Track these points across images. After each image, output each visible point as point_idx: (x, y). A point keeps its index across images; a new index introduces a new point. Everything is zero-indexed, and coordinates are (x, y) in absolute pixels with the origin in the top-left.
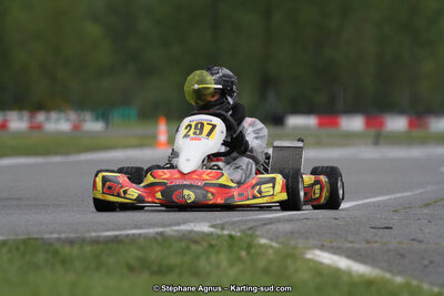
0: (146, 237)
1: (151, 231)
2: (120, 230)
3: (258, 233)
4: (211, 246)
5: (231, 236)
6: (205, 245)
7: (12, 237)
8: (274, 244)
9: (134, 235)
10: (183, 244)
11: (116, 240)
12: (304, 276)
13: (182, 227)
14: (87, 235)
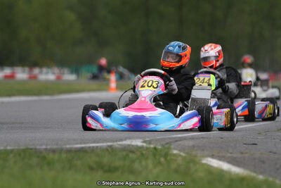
0: (102, 149)
1: (104, 144)
2: (85, 143)
3: (172, 146)
4: (142, 154)
5: (155, 148)
6: (138, 154)
7: (16, 148)
8: (182, 154)
9: (93, 147)
10: (124, 153)
11: (82, 150)
12: (201, 174)
13: (124, 143)
14: (64, 147)
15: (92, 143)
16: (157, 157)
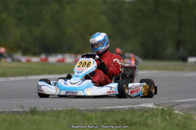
0: (125, 109)
1: (127, 107)
2: (113, 106)
3: (174, 108)
4: (153, 113)
5: (163, 109)
6: (151, 113)
7: (65, 109)
8: (182, 113)
9: (119, 108)
10: (141, 113)
11: (111, 110)
12: (195, 127)
13: (141, 105)
14: (99, 108)
15: (118, 106)
16: (164, 115)
